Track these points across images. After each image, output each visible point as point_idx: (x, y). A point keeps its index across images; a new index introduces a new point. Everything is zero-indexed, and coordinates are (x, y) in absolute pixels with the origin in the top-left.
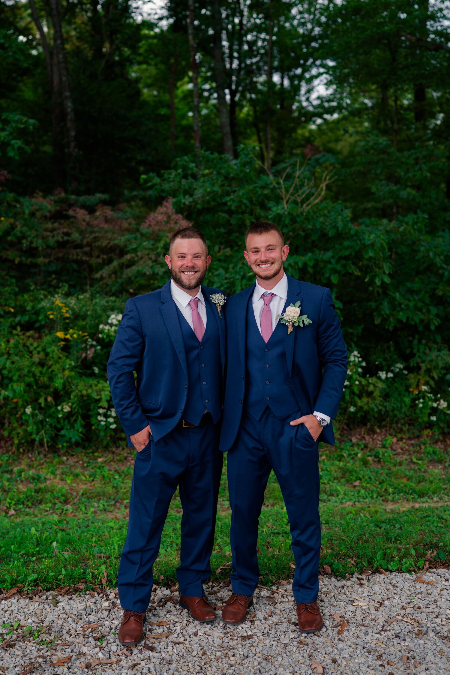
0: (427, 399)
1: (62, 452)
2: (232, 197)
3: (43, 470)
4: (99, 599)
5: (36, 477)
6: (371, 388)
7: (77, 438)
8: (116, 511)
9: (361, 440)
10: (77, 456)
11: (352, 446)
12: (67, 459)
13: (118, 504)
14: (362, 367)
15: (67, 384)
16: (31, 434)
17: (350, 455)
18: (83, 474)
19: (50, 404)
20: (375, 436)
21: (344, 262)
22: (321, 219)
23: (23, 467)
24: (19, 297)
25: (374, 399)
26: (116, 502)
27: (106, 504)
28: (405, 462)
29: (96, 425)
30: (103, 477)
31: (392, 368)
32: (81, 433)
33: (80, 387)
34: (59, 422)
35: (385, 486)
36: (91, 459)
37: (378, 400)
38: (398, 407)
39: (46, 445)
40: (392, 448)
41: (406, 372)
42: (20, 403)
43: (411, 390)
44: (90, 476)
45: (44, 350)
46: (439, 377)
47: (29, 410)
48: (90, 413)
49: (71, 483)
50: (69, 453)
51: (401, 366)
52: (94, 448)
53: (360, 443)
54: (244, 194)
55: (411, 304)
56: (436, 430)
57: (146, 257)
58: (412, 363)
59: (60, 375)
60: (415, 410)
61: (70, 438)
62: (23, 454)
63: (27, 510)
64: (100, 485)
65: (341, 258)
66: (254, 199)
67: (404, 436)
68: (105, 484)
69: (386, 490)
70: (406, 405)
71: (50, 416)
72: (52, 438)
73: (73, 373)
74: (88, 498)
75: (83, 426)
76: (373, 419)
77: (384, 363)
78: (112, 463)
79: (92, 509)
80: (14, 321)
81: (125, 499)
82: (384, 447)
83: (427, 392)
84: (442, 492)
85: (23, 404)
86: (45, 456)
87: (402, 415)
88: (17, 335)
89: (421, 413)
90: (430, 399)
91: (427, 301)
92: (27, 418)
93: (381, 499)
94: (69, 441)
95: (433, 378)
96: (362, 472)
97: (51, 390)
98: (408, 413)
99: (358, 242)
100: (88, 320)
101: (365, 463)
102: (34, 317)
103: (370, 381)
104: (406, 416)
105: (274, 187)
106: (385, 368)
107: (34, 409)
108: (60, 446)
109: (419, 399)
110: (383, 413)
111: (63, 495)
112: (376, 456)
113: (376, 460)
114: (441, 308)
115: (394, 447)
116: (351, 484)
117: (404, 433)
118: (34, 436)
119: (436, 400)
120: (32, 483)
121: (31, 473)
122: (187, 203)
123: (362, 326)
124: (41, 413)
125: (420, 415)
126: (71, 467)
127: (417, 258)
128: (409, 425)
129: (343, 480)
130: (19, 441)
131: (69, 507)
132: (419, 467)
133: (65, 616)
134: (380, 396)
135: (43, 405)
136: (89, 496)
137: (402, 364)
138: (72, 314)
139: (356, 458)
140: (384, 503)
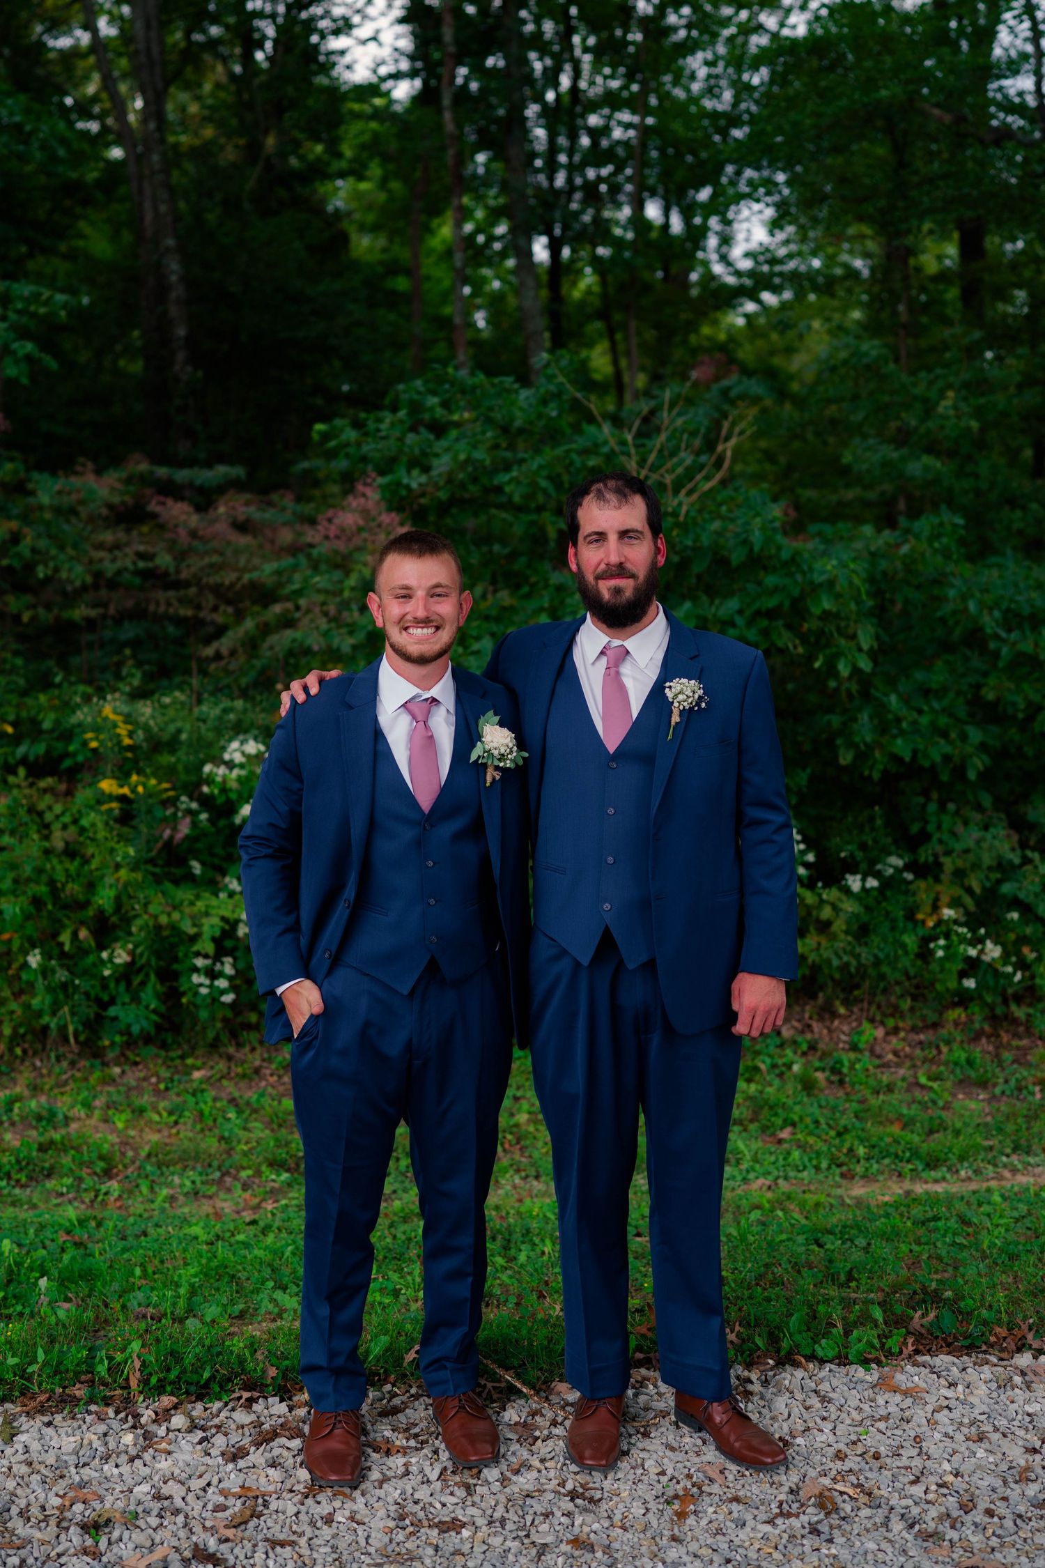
0: (955, 938)
1: (111, 1055)
2: (514, 473)
3: (65, 1098)
4: (115, 1425)
5: (45, 1113)
6: (826, 913)
7: (145, 1023)
8: (222, 1195)
9: (802, 1032)
10: (146, 1067)
11: (781, 1046)
12: (123, 1072)
13: (228, 1179)
14: (807, 865)
15: (124, 899)
16: (39, 1014)
17: (774, 1066)
18: (155, 1109)
19: (85, 945)
20: (836, 1023)
21: (764, 623)
22: (716, 525)
23: (18, 1090)
24: (29, 701)
25: (833, 937)
26: (223, 1175)
27: (198, 1179)
28: (899, 1084)
29: (190, 994)
30: (201, 1114)
31: (879, 867)
32: (155, 1011)
33: (153, 909)
34: (105, 987)
35: (849, 1140)
36: (177, 1072)
37: (843, 941)
38: (887, 956)
39: (72, 1040)
40: (872, 1051)
41: (909, 876)
42: (16, 945)
43: (920, 916)
44: (171, 1113)
45: (75, 821)
46: (984, 888)
47: (34, 960)
48: (176, 967)
49: (126, 1128)
50: (127, 1058)
51: (900, 863)
52: (186, 1047)
53: (800, 1039)
54: (541, 467)
55: (924, 720)
56: (977, 1009)
57: (317, 610)
58: (925, 855)
59: (109, 880)
60: (927, 963)
61: (129, 1026)
62: (23, 1061)
63: (17, 1191)
64: (190, 1135)
65: (758, 614)
66: (566, 478)
67: (901, 1024)
68: (202, 1130)
69: (851, 1150)
70: (906, 953)
71: (85, 973)
72: (87, 1024)
73: (138, 876)
74: (159, 1165)
75: (158, 996)
76: (830, 984)
77: (859, 855)
78: (225, 1083)
79: (165, 1192)
80: (13, 753)
81: (244, 1168)
82: (854, 1048)
83: (956, 922)
84: (982, 1155)
85: (22, 946)
86: (73, 1064)
87: (899, 976)
88: (19, 786)
89: (942, 970)
90: (962, 940)
91: (962, 712)
92: (32, 978)
93: (838, 1171)
94: (127, 1032)
95: (969, 891)
96: (797, 1108)
97: (90, 912)
98: (912, 972)
99: (799, 577)
100: (181, 754)
101: (808, 1086)
102: (59, 746)
103: (825, 896)
104: (908, 978)
105: (613, 451)
106: (863, 866)
107: (47, 956)
108: (107, 1043)
109: (935, 939)
110: (853, 970)
111: (101, 1158)
112: (835, 1071)
113: (835, 1078)
114: (994, 729)
115: (878, 1050)
116: (773, 1135)
117: (902, 1016)
118: (46, 1019)
119: (974, 942)
120: (36, 1128)
121: (33, 1104)
122: (414, 485)
123: (809, 771)
124: (62, 966)
125: (940, 976)
126: (130, 1089)
127: (939, 614)
128: (914, 998)
129: (753, 1127)
130: (15, 1029)
131: (114, 1186)
132: (933, 1096)
133: (24, 1469)
134: (847, 932)
135: (67, 948)
136: (163, 1160)
137: (900, 857)
138: (146, 740)
139: (788, 1074)
140: (844, 1182)
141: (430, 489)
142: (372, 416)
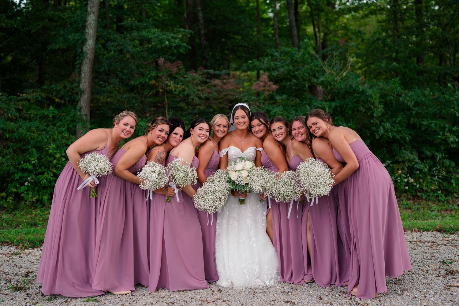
0: (402, 177)
2: (299, 72)
41: (391, 165)
51: (389, 162)
54: (305, 70)
56: (409, 193)
66: (311, 73)
83: (402, 174)
105: (322, 66)
109: (398, 177)
119: (406, 178)
122: (275, 75)
141: (279, 76)
142: (262, 58)
